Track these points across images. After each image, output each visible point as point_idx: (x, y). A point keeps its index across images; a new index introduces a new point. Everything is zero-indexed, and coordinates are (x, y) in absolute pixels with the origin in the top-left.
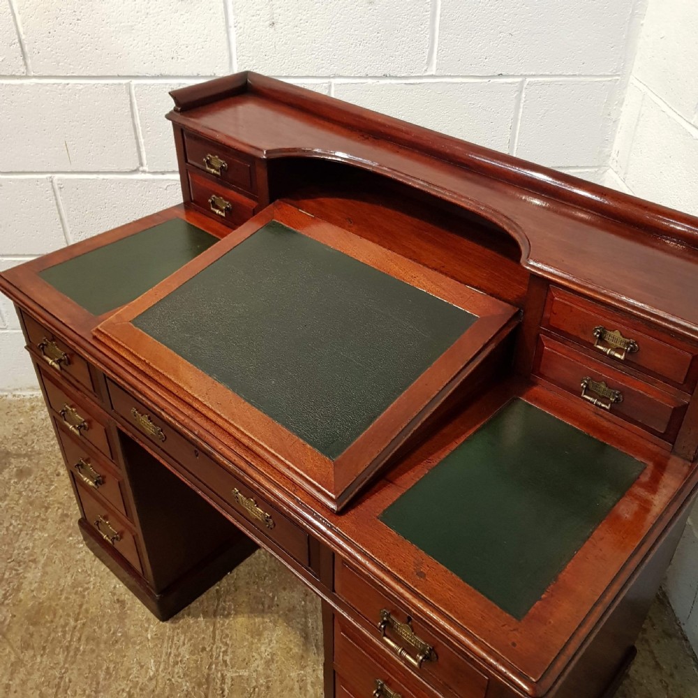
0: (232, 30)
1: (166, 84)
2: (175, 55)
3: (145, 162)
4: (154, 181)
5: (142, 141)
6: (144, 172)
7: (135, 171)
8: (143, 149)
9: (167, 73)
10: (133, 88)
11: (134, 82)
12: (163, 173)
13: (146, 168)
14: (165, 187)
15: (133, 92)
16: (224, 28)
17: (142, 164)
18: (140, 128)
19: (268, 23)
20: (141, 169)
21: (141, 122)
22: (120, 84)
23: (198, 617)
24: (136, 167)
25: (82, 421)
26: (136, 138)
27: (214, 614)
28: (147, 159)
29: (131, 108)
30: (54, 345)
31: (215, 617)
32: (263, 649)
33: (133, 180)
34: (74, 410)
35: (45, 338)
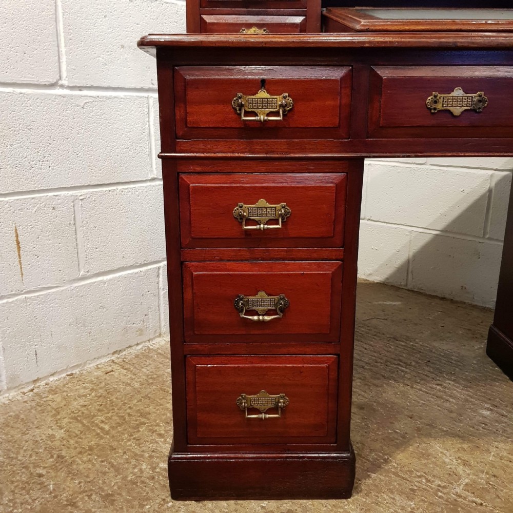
3: (64, 74)
4: (72, 97)
5: (63, 49)
6: (62, 86)
7: (53, 85)
8: (64, 59)
12: (80, 88)
13: (64, 82)
14: (82, 104)
17: (60, 78)
18: (62, 34)
20: (60, 82)
21: (64, 28)
23: (369, 476)
24: (55, 81)
25: (280, 208)
26: (58, 46)
27: (376, 467)
28: (68, 71)
29: (56, 10)
30: (263, 94)
31: (380, 467)
32: (447, 460)
33: (52, 95)
34: (262, 202)
35: (239, 95)
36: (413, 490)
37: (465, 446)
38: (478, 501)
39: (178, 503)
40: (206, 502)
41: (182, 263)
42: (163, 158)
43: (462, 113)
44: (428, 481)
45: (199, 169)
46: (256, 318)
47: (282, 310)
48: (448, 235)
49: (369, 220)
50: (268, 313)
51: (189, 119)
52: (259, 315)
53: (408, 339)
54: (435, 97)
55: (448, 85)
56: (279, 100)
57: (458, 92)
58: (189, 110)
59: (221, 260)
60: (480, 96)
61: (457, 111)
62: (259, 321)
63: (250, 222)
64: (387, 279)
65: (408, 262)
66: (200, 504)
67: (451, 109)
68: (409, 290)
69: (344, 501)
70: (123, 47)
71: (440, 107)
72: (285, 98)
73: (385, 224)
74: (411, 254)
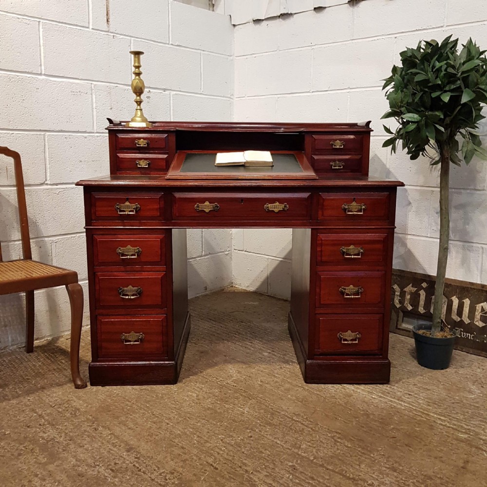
0: (95, 110)
1: (63, 135)
2: (68, 121)
3: (48, 178)
4: (52, 189)
5: (48, 166)
6: (47, 184)
7: (42, 184)
8: (48, 171)
9: (64, 130)
10: (46, 136)
11: (48, 133)
12: (57, 184)
13: (47, 182)
14: (57, 193)
15: (46, 139)
16: (91, 109)
17: (46, 180)
18: (48, 159)
19: (110, 108)
20: (46, 182)
21: (49, 155)
22: (40, 134)
23: (189, 377)
24: (43, 182)
25: (136, 249)
26: (45, 165)
27: (195, 374)
28: (50, 176)
29: (45, 148)
30: (127, 203)
31: (197, 374)
32: (231, 371)
33: (41, 189)
34: (129, 247)
35: (118, 204)
36: (207, 382)
37: (244, 366)
38: (235, 385)
39: (93, 387)
40: (106, 387)
41: (95, 273)
42: (86, 229)
43: (210, 211)
44: (217, 379)
45: (101, 233)
46: (127, 297)
47: (139, 294)
48: (286, 260)
49: (245, 251)
50: (133, 295)
51: (97, 213)
52: (129, 296)
53: (250, 322)
54: (198, 205)
55: (203, 200)
56: (134, 206)
57: (207, 203)
58: (97, 209)
59: (111, 272)
60: (216, 205)
61: (207, 210)
62: (128, 298)
63: (123, 255)
64: (257, 289)
65: (267, 278)
66: (103, 388)
67: (205, 210)
68: (268, 296)
69: (172, 385)
70: (81, 161)
71: (200, 209)
72: (136, 205)
73: (254, 254)
74: (269, 273)
